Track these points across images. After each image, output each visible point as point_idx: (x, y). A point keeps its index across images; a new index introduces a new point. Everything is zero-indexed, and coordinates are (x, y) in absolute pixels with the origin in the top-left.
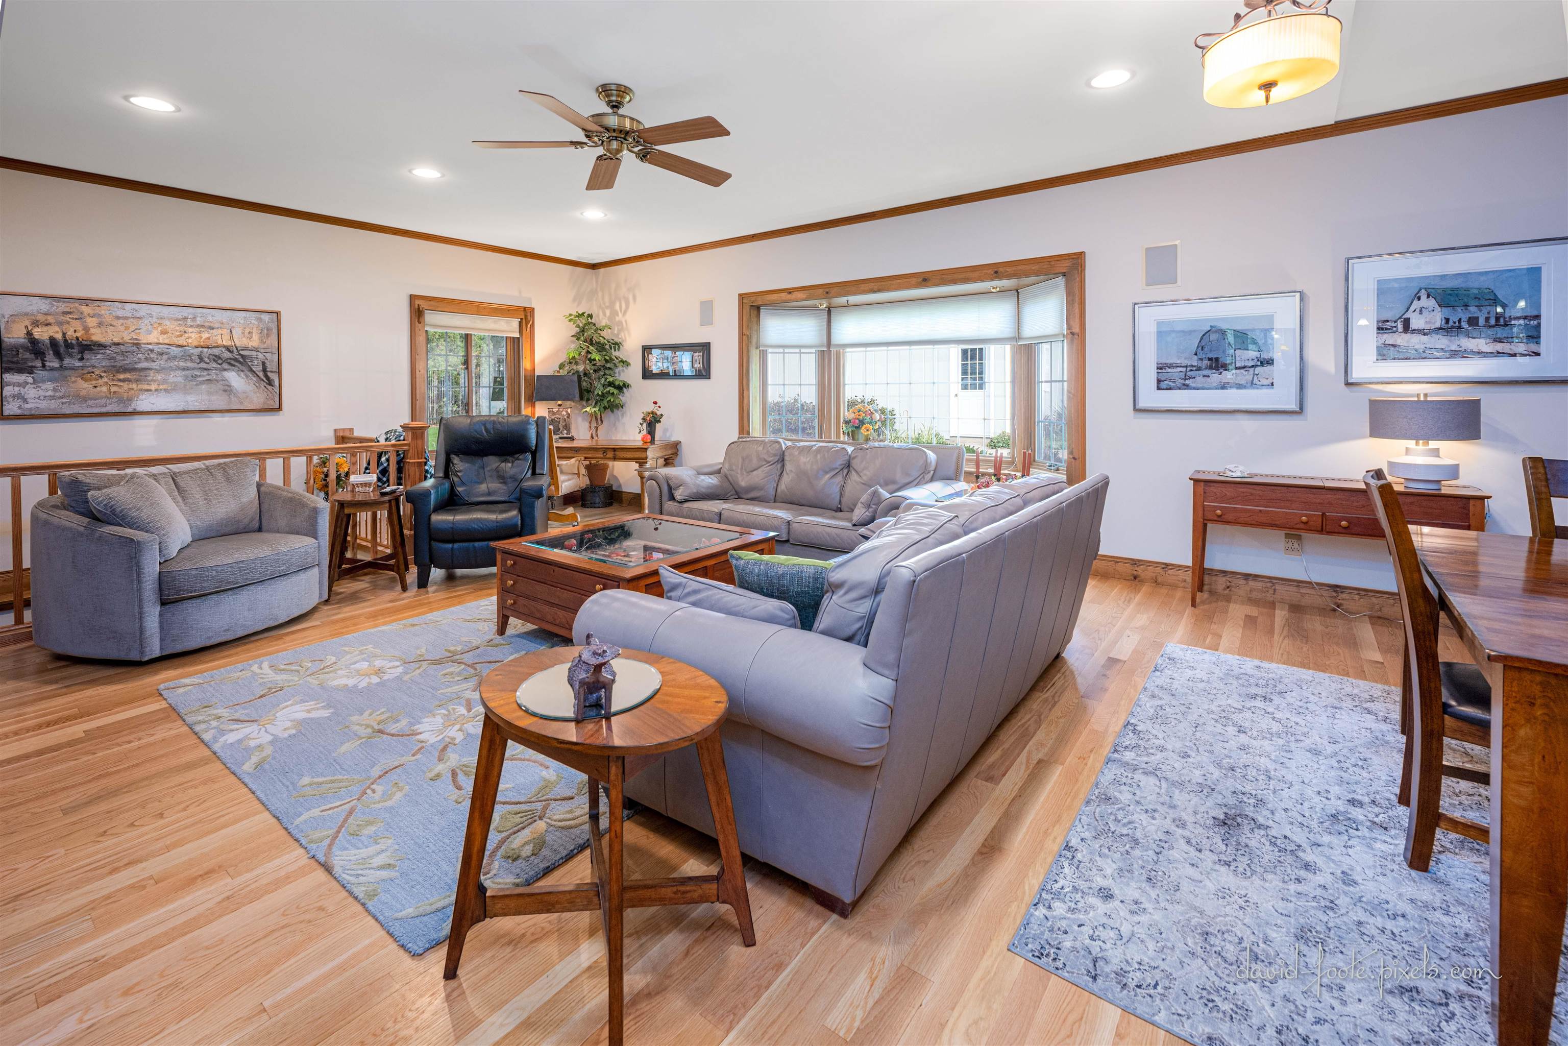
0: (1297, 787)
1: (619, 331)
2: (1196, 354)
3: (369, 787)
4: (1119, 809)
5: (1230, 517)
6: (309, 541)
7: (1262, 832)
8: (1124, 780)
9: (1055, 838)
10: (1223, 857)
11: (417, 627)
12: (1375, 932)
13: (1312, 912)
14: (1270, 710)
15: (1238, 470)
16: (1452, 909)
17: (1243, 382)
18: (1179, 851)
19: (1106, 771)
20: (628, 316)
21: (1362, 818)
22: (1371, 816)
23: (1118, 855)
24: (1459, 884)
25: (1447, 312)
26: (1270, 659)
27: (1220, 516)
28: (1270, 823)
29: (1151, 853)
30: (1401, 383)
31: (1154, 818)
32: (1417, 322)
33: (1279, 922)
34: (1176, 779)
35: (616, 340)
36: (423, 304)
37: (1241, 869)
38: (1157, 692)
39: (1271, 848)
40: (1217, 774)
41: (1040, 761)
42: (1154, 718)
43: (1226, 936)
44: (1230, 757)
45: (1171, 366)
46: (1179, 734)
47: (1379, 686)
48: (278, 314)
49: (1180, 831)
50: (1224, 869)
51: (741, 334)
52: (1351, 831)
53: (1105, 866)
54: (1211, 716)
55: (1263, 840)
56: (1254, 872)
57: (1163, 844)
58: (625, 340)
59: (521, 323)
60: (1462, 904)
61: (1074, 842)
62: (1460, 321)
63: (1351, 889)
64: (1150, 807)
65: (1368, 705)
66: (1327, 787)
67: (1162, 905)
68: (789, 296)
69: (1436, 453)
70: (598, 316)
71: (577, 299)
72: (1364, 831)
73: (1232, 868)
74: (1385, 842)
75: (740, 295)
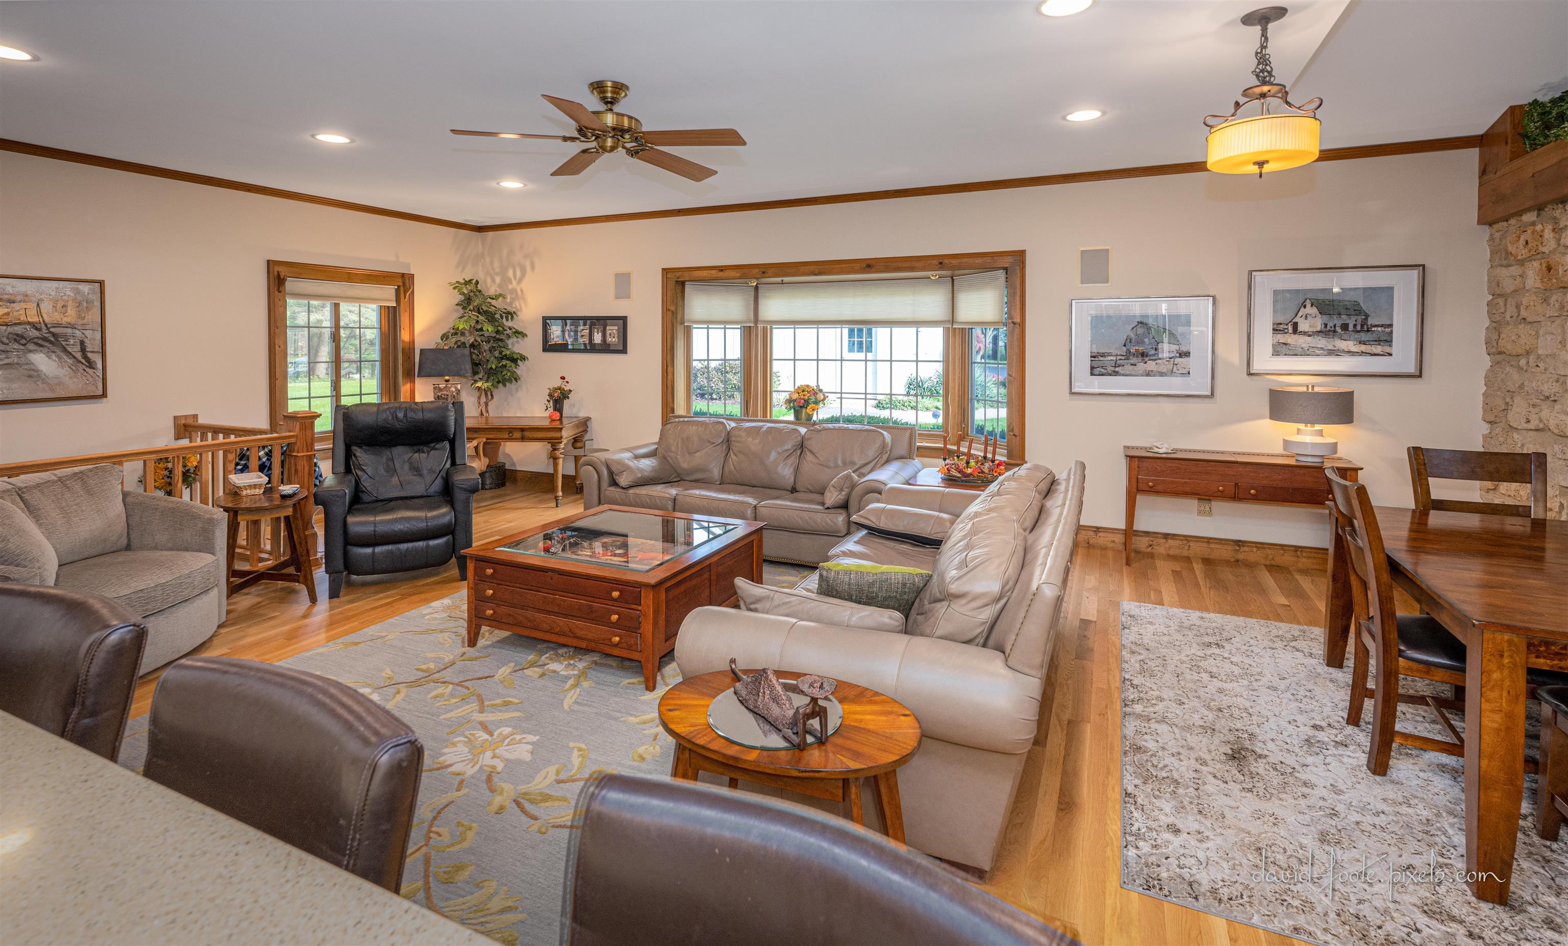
0: (1272, 719)
1: (513, 300)
2: (1125, 345)
3: (430, 831)
4: (1152, 756)
5: (1160, 488)
6: (207, 558)
7: (1264, 761)
8: (1144, 730)
9: (1113, 788)
10: (1245, 785)
11: (361, 645)
12: (1370, 828)
13: (1323, 819)
14: (1226, 655)
15: (1163, 448)
16: (1411, 802)
17: (1164, 370)
18: (1212, 785)
19: (1127, 724)
20: (524, 285)
21: (1326, 739)
22: (1333, 737)
23: (1168, 795)
24: (1409, 783)
25: (1325, 318)
26: (1207, 610)
27: (1151, 487)
28: (1266, 752)
29: (1191, 790)
30: (1291, 374)
31: (1181, 761)
32: (1303, 326)
33: (1304, 831)
34: (1183, 724)
35: (509, 309)
36: (283, 271)
37: (1261, 794)
38: (1134, 648)
39: (1276, 773)
40: (1211, 716)
41: (1069, 722)
42: (1142, 672)
43: (1273, 848)
44: (1214, 700)
45: (1103, 355)
46: (1168, 684)
47: (1295, 626)
48: (101, 283)
49: (1204, 768)
50: (1249, 795)
51: (665, 310)
52: (1324, 751)
53: (1163, 806)
54: (1185, 665)
55: (1267, 766)
56: (1272, 795)
57: (1197, 781)
58: (521, 310)
59: (397, 291)
60: (1416, 797)
61: (1130, 789)
62: (1335, 326)
63: (1342, 797)
64: (1174, 751)
65: (1293, 644)
66: (1293, 717)
67: (1219, 831)
68: (721, 274)
69: (1320, 433)
70: (485, 282)
71: (462, 265)
72: (1333, 751)
73: (1255, 793)
74: (1349, 756)
75: (663, 270)
